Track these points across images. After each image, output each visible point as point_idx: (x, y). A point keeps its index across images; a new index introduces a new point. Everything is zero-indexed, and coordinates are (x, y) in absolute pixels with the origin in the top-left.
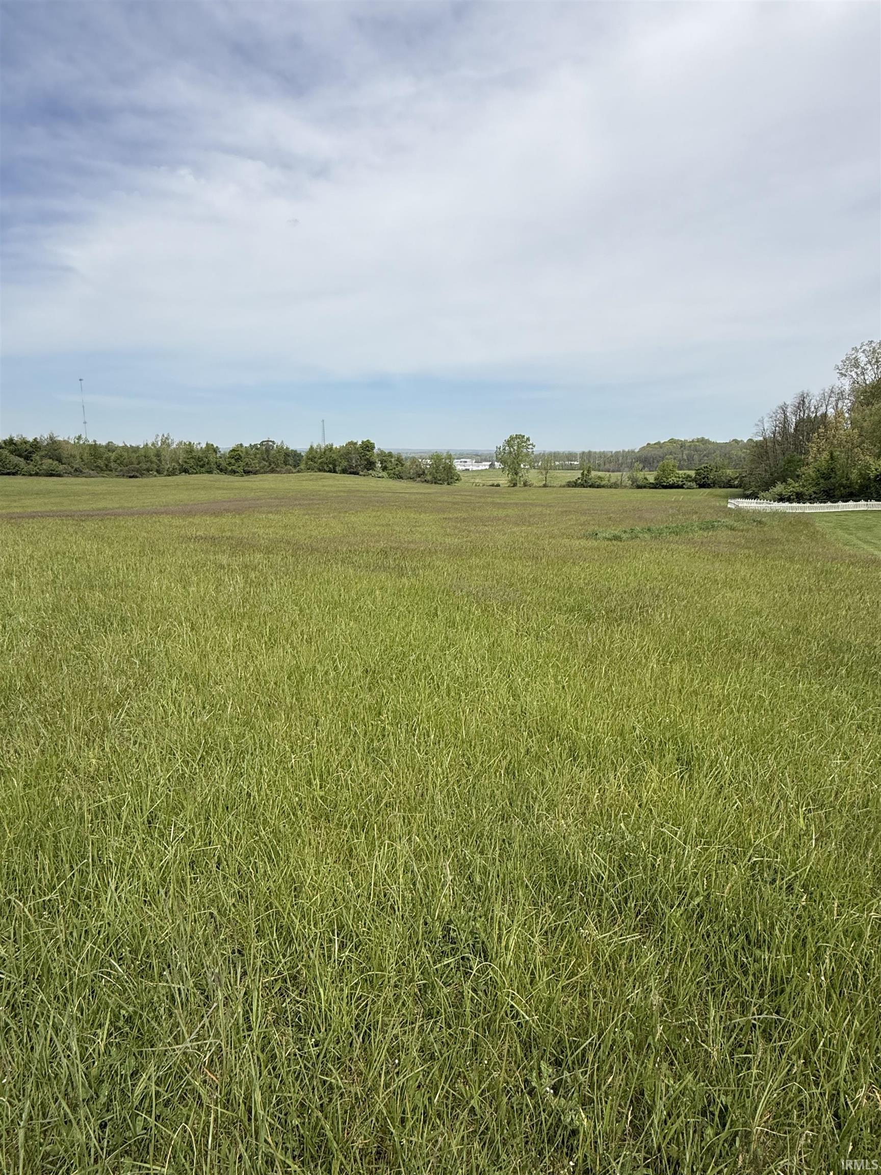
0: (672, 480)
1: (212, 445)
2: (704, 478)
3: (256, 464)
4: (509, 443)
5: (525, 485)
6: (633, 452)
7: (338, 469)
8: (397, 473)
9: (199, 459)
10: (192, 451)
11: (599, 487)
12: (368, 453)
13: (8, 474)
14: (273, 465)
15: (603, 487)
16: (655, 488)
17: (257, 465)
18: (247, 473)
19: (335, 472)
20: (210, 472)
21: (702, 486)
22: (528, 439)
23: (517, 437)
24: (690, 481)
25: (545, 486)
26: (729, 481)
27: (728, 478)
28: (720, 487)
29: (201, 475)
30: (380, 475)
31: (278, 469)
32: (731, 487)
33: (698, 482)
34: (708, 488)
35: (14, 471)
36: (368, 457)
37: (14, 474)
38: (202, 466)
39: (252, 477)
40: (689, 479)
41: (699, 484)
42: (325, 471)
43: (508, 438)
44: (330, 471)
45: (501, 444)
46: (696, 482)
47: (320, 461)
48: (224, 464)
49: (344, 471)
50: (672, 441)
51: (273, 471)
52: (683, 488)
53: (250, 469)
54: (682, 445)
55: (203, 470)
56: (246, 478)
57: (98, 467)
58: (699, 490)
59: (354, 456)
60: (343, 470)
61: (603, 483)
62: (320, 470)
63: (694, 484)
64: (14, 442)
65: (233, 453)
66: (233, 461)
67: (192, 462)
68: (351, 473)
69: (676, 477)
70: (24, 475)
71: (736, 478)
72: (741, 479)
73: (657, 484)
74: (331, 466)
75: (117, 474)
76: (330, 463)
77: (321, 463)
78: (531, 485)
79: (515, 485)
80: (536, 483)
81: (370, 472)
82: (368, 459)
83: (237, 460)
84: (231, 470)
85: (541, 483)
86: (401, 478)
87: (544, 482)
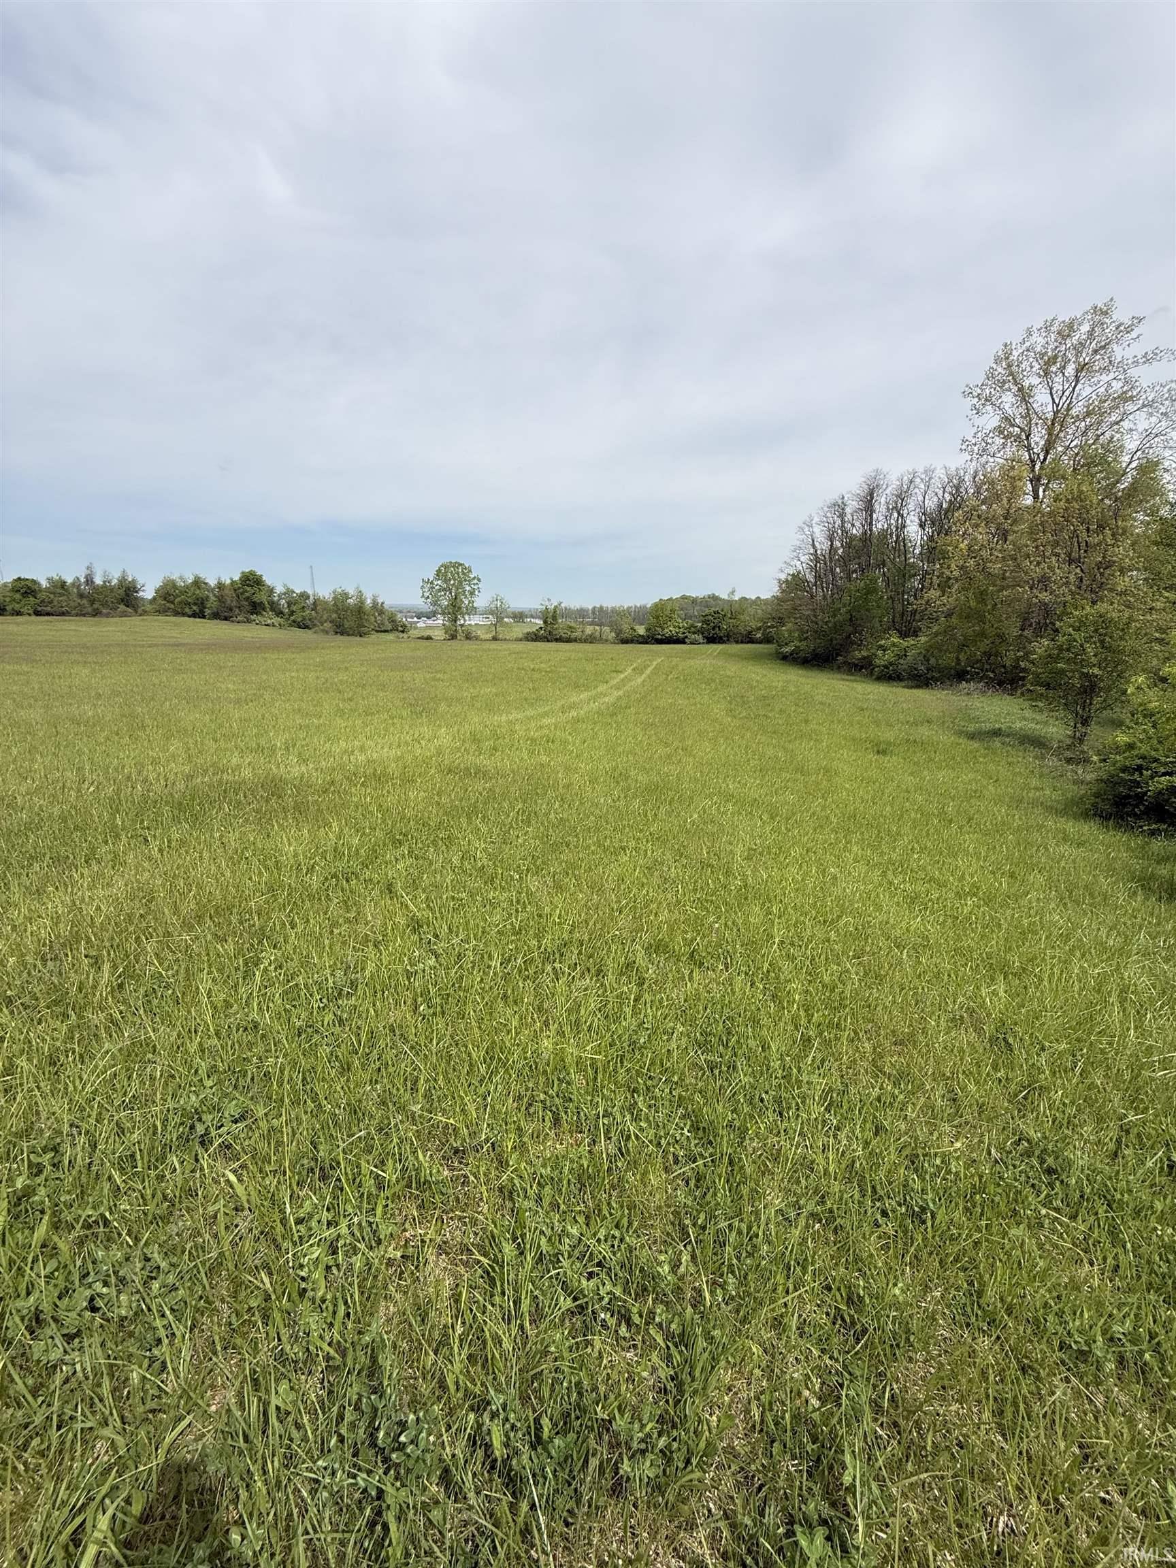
0: (670, 630)
2: (714, 629)
4: (442, 573)
5: (468, 637)
6: (645, 607)
7: (207, 612)
11: (569, 640)
12: (248, 589)
14: (97, 606)
15: (575, 640)
16: (647, 643)
17: (64, 604)
18: (41, 614)
19: (204, 617)
21: (711, 640)
22: (470, 570)
23: (455, 565)
24: (694, 633)
25: (495, 639)
26: (750, 632)
27: (748, 628)
28: (737, 642)
30: (269, 622)
32: (752, 641)
33: (706, 634)
34: (719, 643)
36: (250, 595)
40: (693, 629)
41: (707, 638)
42: (184, 615)
43: (438, 566)
44: (194, 615)
46: (703, 634)
47: (179, 599)
49: (216, 616)
50: (684, 597)
51: (96, 613)
52: (684, 643)
53: (48, 609)
54: (694, 601)
58: (707, 646)
60: (213, 614)
61: (574, 635)
62: (177, 614)
63: (700, 638)
66: (16, 596)
68: (226, 619)
69: (675, 627)
71: (759, 629)
72: (765, 630)
73: (648, 637)
74: (195, 608)
76: (195, 604)
77: (180, 603)
78: (477, 638)
79: (453, 637)
80: (482, 637)
81: (253, 617)
82: (248, 598)
83: (25, 594)
84: (13, 609)
85: (489, 636)
86: (307, 627)
87: (494, 633)
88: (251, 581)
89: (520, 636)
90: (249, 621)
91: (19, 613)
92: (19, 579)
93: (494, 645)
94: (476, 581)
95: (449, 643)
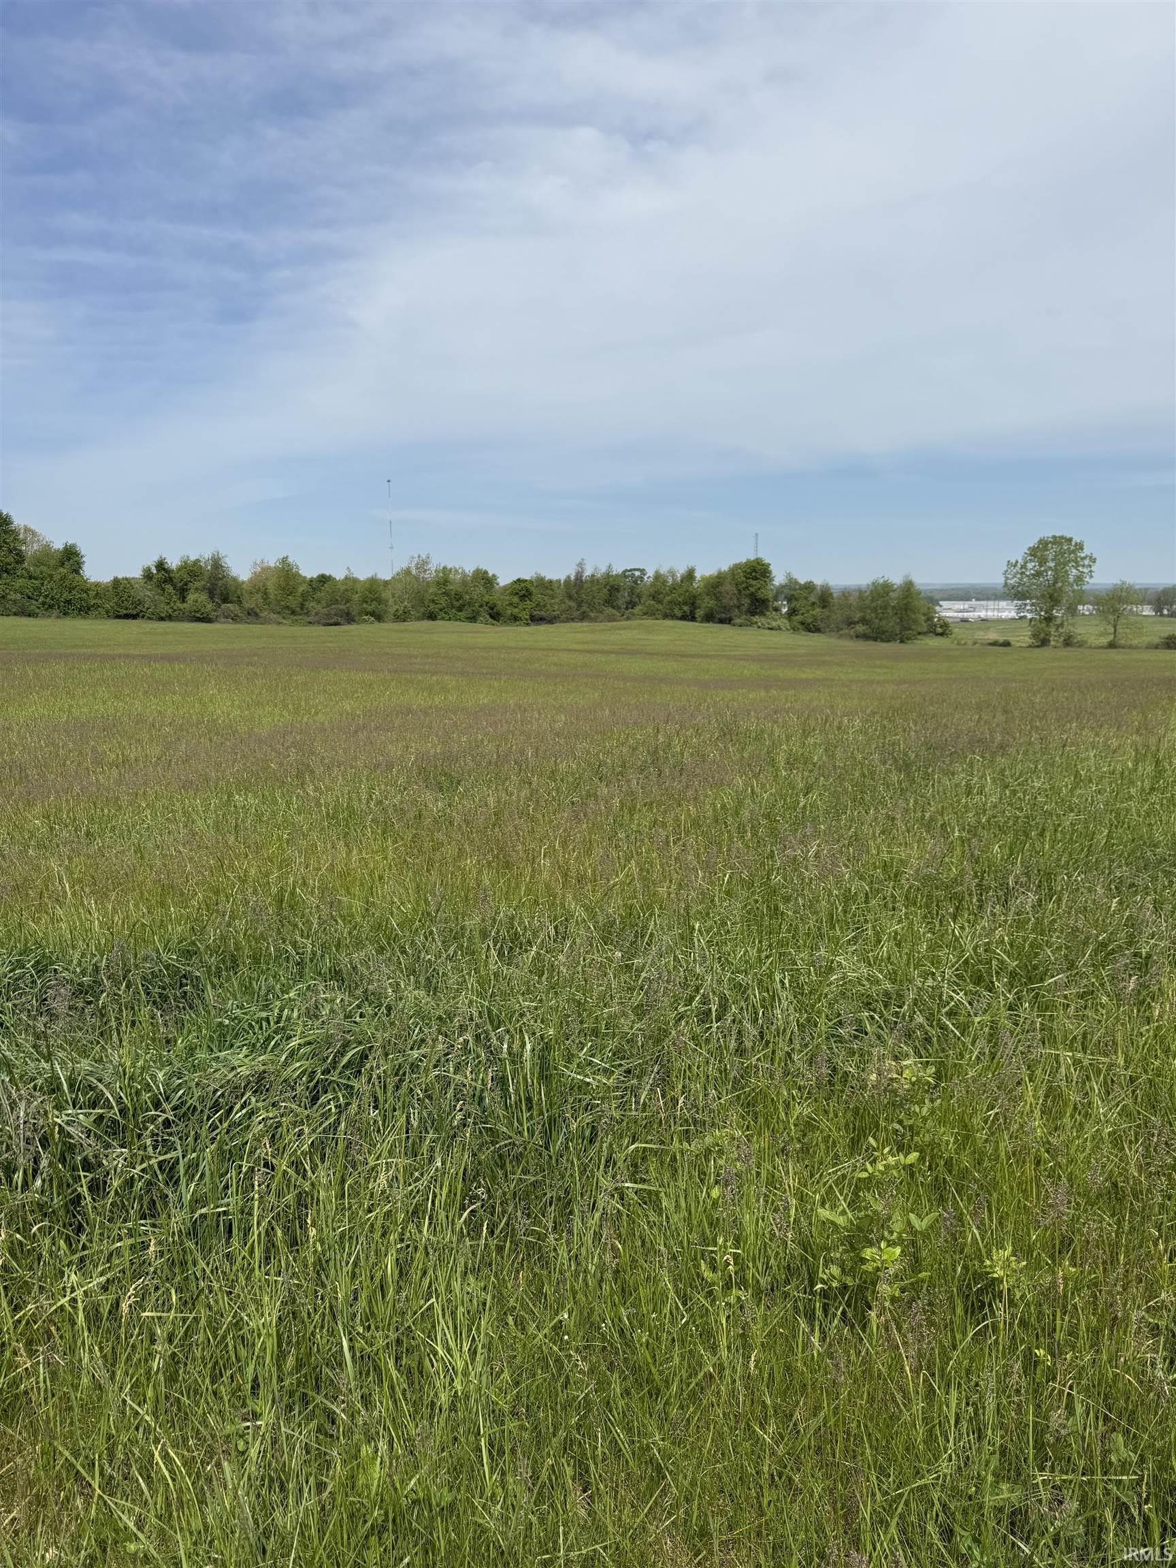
1: (486, 572)
3: (555, 605)
4: (1038, 552)
5: (1068, 643)
7: (699, 613)
8: (810, 620)
9: (458, 596)
10: (446, 582)
12: (754, 583)
13: (127, 616)
14: (585, 608)
17: (556, 607)
18: (536, 620)
19: (693, 619)
20: (473, 619)
22: (1080, 547)
23: (1058, 541)
25: (1112, 645)
29: (458, 623)
30: (774, 624)
31: (592, 615)
35: (135, 613)
36: (752, 590)
37: (134, 617)
38: (460, 609)
39: (543, 628)
42: (673, 617)
43: (1033, 542)
44: (684, 618)
45: (1019, 555)
47: (668, 598)
48: (501, 604)
49: (709, 618)
51: (583, 617)
53: (543, 613)
55: (462, 614)
56: (533, 628)
57: (287, 607)
59: (728, 587)
60: (707, 615)
62: (665, 616)
64: (166, 567)
65: (517, 586)
66: (516, 599)
67: (443, 601)
68: (721, 621)
70: (149, 618)
74: (686, 608)
75: (309, 619)
76: (685, 603)
77: (670, 602)
78: (1081, 644)
79: (1044, 643)
80: (1093, 641)
81: (755, 619)
82: (752, 594)
83: (523, 598)
84: (512, 614)
85: (1104, 641)
86: (818, 630)
87: (1112, 637)
88: (757, 571)
89: (1156, 640)
90: (752, 624)
91: (515, 619)
92: (519, 580)
93: (1113, 654)
94: (1086, 562)
95: (1037, 650)
